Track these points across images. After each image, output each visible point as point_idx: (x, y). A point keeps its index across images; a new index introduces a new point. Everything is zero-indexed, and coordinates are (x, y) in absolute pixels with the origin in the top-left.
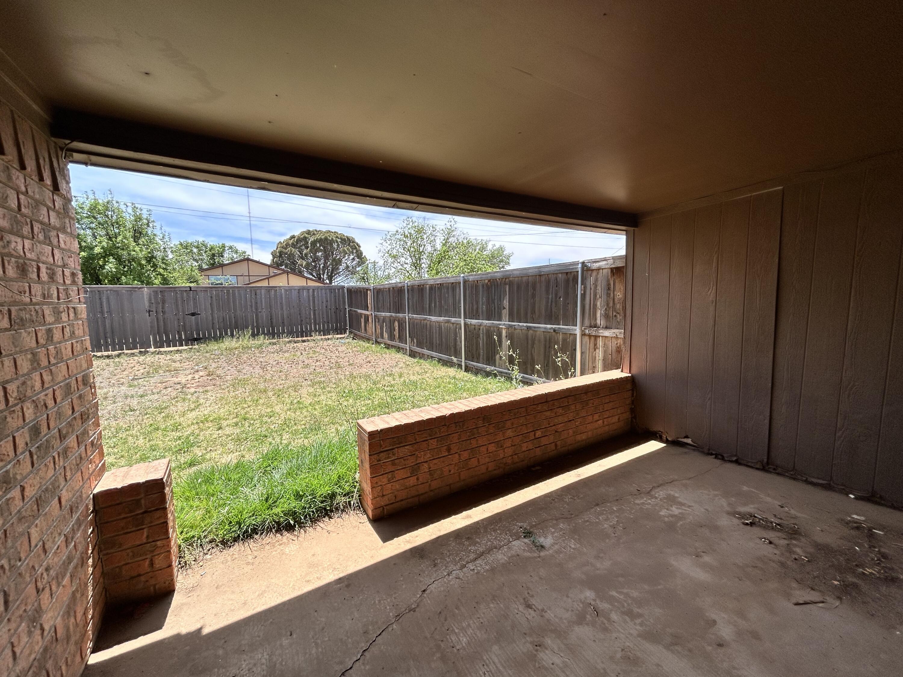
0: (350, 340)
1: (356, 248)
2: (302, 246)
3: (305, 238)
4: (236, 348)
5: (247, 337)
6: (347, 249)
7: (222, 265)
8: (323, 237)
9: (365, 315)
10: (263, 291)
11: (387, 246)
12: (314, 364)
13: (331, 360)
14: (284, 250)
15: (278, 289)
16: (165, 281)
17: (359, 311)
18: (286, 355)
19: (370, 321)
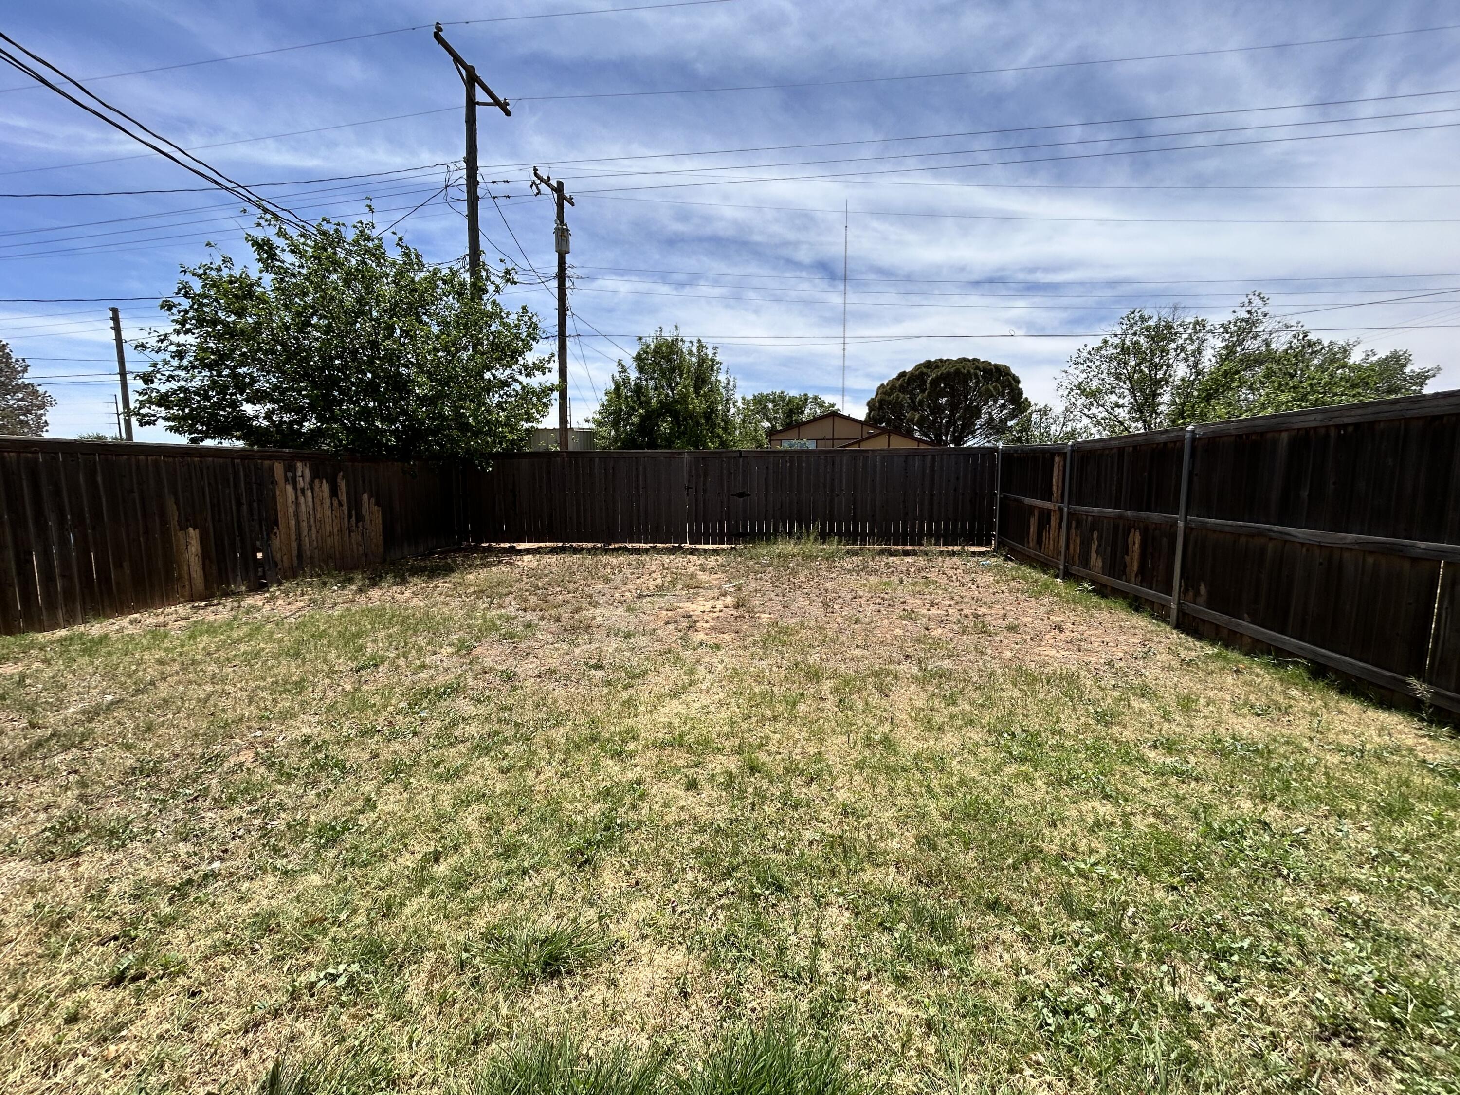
0: (1000, 561)
1: (1010, 385)
2: (915, 389)
3: (922, 374)
4: (794, 556)
5: (812, 538)
6: (994, 388)
7: (801, 424)
8: (952, 370)
9: (1042, 510)
10: (845, 459)
11: (1077, 375)
12: (925, 611)
13: (963, 606)
14: (887, 398)
15: (870, 453)
16: (723, 444)
17: (1028, 501)
18: (873, 579)
19: (1054, 522)
